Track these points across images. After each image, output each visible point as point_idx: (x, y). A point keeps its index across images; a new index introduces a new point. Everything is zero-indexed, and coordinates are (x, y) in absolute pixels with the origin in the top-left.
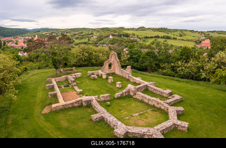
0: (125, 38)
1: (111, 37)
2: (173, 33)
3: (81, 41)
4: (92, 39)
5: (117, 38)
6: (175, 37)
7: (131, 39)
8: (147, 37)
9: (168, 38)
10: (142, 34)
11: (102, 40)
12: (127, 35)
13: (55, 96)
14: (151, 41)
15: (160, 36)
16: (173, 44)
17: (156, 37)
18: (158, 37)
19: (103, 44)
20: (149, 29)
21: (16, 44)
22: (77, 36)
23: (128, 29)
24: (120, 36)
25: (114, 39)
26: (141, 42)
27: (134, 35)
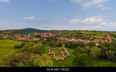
0: (80, 35)
1: (75, 34)
2: (98, 33)
3: (65, 36)
4: (69, 35)
5: (77, 35)
6: (98, 34)
7: (82, 35)
8: (88, 34)
9: (95, 35)
10: (87, 33)
11: (72, 35)
12: (81, 34)
14: (89, 36)
15: (93, 34)
16: (96, 37)
17: (91, 34)
18: (92, 34)
19: (72, 37)
20: (89, 31)
21: (44, 36)
22: (64, 33)
23: (82, 31)
24: (78, 34)
25: (76, 35)
26: (85, 36)
27: (83, 33)
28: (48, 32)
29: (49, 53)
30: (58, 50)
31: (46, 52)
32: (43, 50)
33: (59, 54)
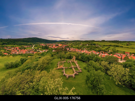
0: (94, 46)
1: (87, 45)
3: (75, 46)
4: (80, 46)
5: (90, 45)
6: (122, 46)
7: (96, 46)
8: (104, 46)
9: (117, 46)
10: (103, 44)
11: (84, 46)
12: (95, 45)
13: (58, 66)
14: (106, 47)
15: (112, 45)
16: (119, 50)
17: (109, 46)
19: (84, 48)
20: (107, 41)
22: (74, 44)
23: (96, 41)
24: (91, 44)
25: (88, 46)
26: (101, 48)
27: (98, 44)
28: (57, 43)
29: (59, 67)
30: (68, 63)
31: (55, 66)
32: (51, 63)
33: (69, 68)
